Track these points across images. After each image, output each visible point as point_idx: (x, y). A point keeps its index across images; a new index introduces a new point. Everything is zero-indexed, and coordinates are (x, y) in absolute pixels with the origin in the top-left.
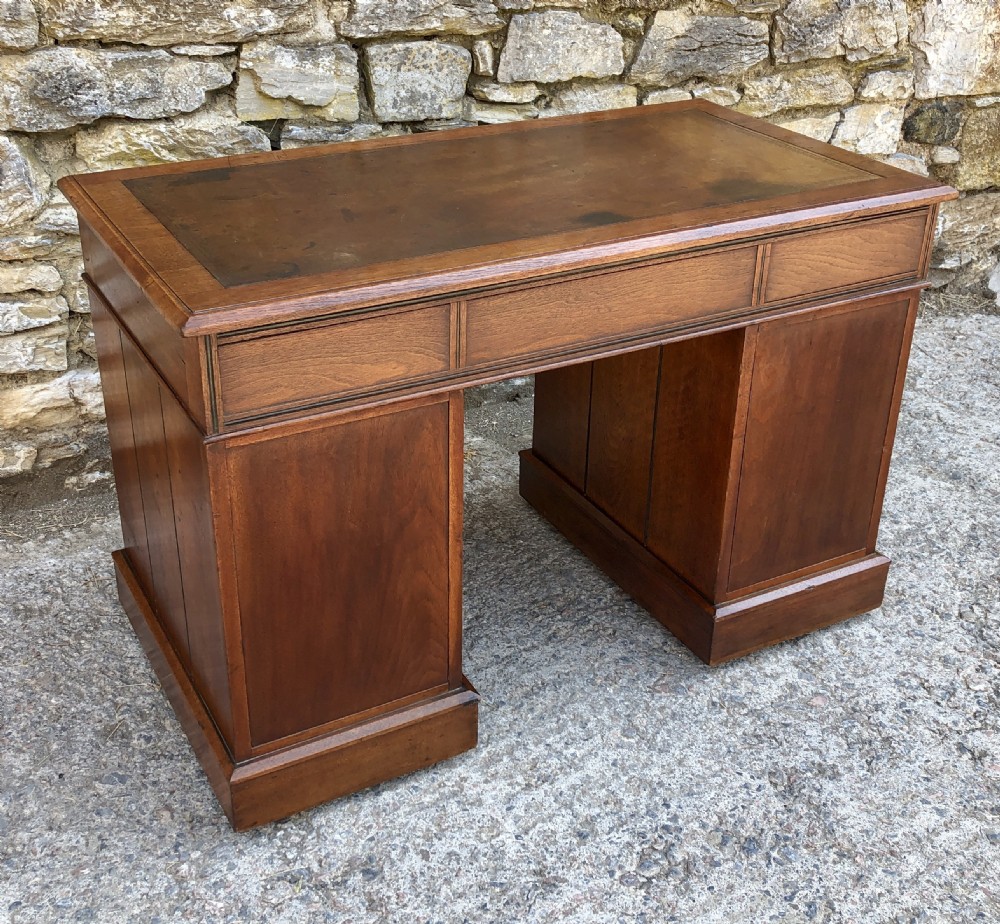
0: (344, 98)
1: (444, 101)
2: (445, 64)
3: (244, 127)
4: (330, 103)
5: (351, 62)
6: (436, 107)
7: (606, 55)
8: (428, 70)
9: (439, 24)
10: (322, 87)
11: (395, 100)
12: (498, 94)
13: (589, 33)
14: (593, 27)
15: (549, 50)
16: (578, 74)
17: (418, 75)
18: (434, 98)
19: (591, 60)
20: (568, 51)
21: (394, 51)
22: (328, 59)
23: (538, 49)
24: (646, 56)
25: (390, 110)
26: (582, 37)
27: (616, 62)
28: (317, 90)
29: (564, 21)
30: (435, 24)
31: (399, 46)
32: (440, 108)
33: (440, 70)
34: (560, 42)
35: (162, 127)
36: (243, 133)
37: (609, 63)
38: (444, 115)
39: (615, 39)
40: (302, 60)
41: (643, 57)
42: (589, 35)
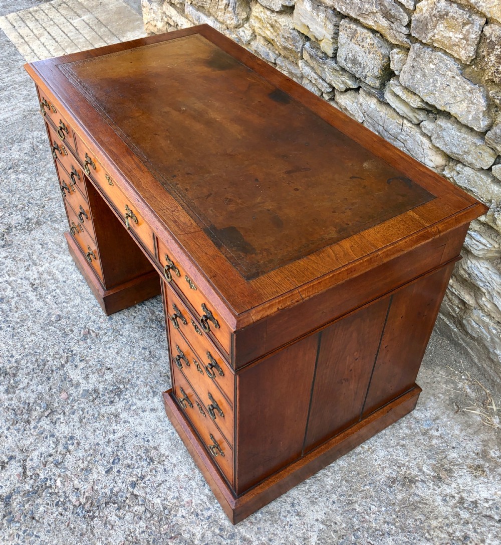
0: (327, 41)
1: (369, 74)
2: (372, 50)
3: (292, 31)
4: (321, 40)
5: (331, 22)
6: (364, 74)
7: (470, 109)
8: (363, 49)
9: (373, 24)
10: (319, 29)
11: (346, 57)
12: (398, 90)
14: (464, 82)
15: (431, 80)
16: (448, 110)
17: (358, 49)
18: (364, 68)
19: (459, 106)
20: (444, 89)
21: (350, 28)
22: (322, 15)
23: (424, 75)
25: (343, 61)
26: (455, 85)
27: (476, 119)
28: (317, 29)
29: (446, 65)
30: (370, 23)
31: (353, 26)
32: (366, 77)
33: (369, 53)
34: (439, 79)
35: (268, 13)
36: (291, 33)
37: (470, 118)
38: (367, 81)
39: (479, 101)
40: (313, 9)
41: (498, 130)
42: (460, 87)
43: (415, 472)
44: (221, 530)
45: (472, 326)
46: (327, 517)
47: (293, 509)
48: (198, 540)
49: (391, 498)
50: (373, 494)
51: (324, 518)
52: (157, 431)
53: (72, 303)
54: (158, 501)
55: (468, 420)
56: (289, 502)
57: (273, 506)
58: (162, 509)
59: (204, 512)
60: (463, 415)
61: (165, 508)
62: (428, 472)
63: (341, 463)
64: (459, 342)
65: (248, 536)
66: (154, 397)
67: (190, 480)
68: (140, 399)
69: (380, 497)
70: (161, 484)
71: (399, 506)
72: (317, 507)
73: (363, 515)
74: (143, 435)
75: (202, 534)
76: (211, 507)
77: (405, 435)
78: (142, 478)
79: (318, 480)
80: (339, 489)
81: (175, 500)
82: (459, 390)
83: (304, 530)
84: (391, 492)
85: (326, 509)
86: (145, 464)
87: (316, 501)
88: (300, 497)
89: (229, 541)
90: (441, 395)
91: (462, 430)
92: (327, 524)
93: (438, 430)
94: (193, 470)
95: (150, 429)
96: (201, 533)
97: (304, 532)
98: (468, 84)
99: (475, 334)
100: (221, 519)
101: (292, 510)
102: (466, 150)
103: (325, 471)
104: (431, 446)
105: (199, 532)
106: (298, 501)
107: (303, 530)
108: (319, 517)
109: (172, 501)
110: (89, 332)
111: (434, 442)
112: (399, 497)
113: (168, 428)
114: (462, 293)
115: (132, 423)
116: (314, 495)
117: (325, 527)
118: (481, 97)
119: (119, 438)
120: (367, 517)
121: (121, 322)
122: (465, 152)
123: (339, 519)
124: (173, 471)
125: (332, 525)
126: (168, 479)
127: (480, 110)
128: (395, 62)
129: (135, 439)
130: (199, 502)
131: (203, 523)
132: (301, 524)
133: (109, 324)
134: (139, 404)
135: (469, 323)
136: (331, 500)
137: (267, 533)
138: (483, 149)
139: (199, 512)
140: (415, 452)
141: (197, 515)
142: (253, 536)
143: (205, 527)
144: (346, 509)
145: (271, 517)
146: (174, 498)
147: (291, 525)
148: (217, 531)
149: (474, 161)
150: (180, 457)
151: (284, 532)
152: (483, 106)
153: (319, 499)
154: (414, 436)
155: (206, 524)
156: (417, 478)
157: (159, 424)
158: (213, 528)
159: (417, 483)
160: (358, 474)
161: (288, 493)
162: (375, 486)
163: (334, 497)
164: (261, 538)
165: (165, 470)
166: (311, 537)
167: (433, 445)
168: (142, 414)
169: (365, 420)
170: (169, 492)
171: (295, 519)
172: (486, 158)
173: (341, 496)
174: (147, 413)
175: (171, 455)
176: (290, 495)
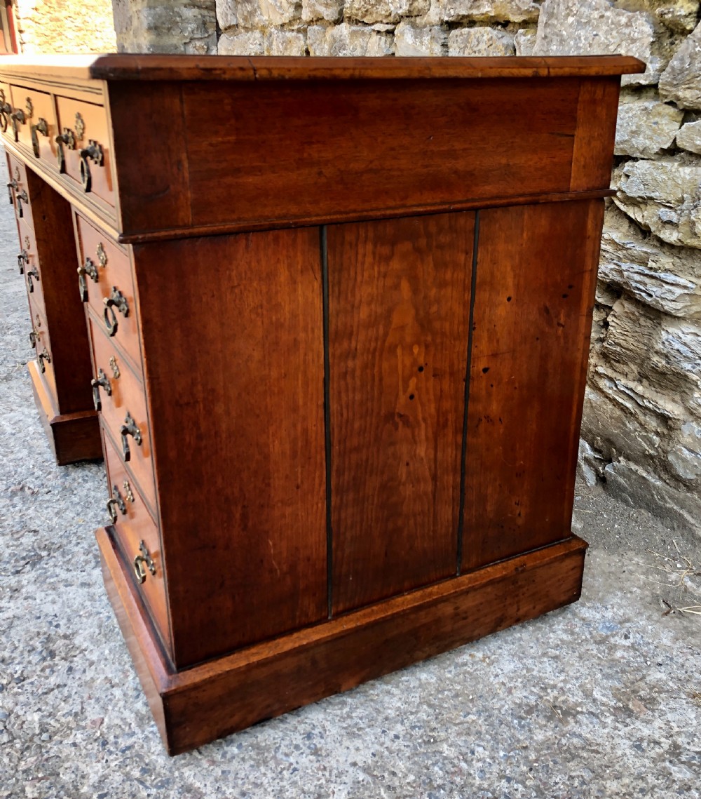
5: (438, 43)
13: (612, 23)
14: (617, 14)
15: (572, 43)
20: (589, 45)
22: (427, 39)
23: (561, 41)
24: (682, 60)
26: (605, 28)
30: (486, 9)
31: (466, 31)
34: (582, 33)
39: (642, 32)
40: (416, 38)
41: (675, 62)
42: (613, 26)
43: (576, 697)
44: (144, 771)
45: (684, 460)
46: (377, 762)
47: (307, 742)
48: (89, 786)
49: (522, 738)
50: (484, 729)
51: (370, 762)
52: (81, 613)
53: (11, 457)
54: (36, 717)
55: (689, 625)
56: (302, 732)
57: (268, 735)
58: (37, 731)
59: (120, 740)
60: (679, 618)
61: (43, 730)
62: (604, 699)
63: (424, 676)
64: (668, 505)
65: (198, 785)
66: (93, 568)
67: (113, 687)
68: (68, 570)
69: (496, 733)
70: (53, 690)
71: (537, 751)
72: (358, 743)
73: (456, 761)
74: (51, 618)
75: (103, 776)
76: (137, 730)
77: (559, 642)
78: (22, 679)
79: (372, 700)
80: (412, 717)
81: (70, 718)
82: (671, 583)
83: (323, 781)
84: (523, 727)
85: (377, 747)
86: (35, 658)
87: (360, 733)
88: (327, 724)
89: (154, 791)
90: (635, 589)
91: (677, 640)
92: (375, 773)
93: (626, 637)
94: (125, 673)
95: (68, 610)
96: (100, 774)
97: (322, 784)
98: (623, 15)
99: (692, 473)
100: (153, 753)
101: (305, 745)
102: (634, 128)
103: (389, 687)
104: (613, 660)
105: (96, 773)
106: (321, 730)
107: (319, 779)
108: (359, 759)
109: (63, 720)
110: (22, 489)
111: (619, 654)
112: (539, 736)
113: (102, 610)
114: (661, 402)
115: (38, 601)
116: (356, 724)
117: (370, 779)
118: (645, 23)
119: (4, 620)
120: (464, 765)
121: (80, 480)
122: (632, 132)
123: (401, 766)
124: (84, 671)
125: (386, 775)
126: (69, 683)
127: (645, 45)
128: (522, 49)
129: (34, 622)
130: (118, 721)
131: (112, 757)
132: (318, 769)
133: (60, 481)
134: (64, 575)
135: (678, 457)
136: (392, 734)
137: (240, 782)
138: (659, 114)
139: (112, 739)
140: (576, 667)
141: (105, 743)
142: (208, 784)
143: (113, 764)
144: (422, 750)
145: (258, 754)
146: (69, 714)
147: (295, 770)
148: (136, 773)
149: (648, 142)
150: (107, 652)
151: (277, 781)
152: (649, 35)
153: (367, 730)
154: (579, 644)
155: (116, 759)
156: (579, 709)
157: (88, 603)
158: (128, 768)
159: (579, 717)
160: (457, 696)
161: (302, 717)
162: (490, 716)
163: (399, 728)
164: (224, 788)
165: (70, 669)
166: (334, 793)
167: (617, 660)
168: (62, 588)
169: (468, 576)
170: (63, 704)
171: (306, 760)
172: (665, 128)
173: (413, 728)
174: (73, 588)
175: (91, 647)
176: (307, 721)
